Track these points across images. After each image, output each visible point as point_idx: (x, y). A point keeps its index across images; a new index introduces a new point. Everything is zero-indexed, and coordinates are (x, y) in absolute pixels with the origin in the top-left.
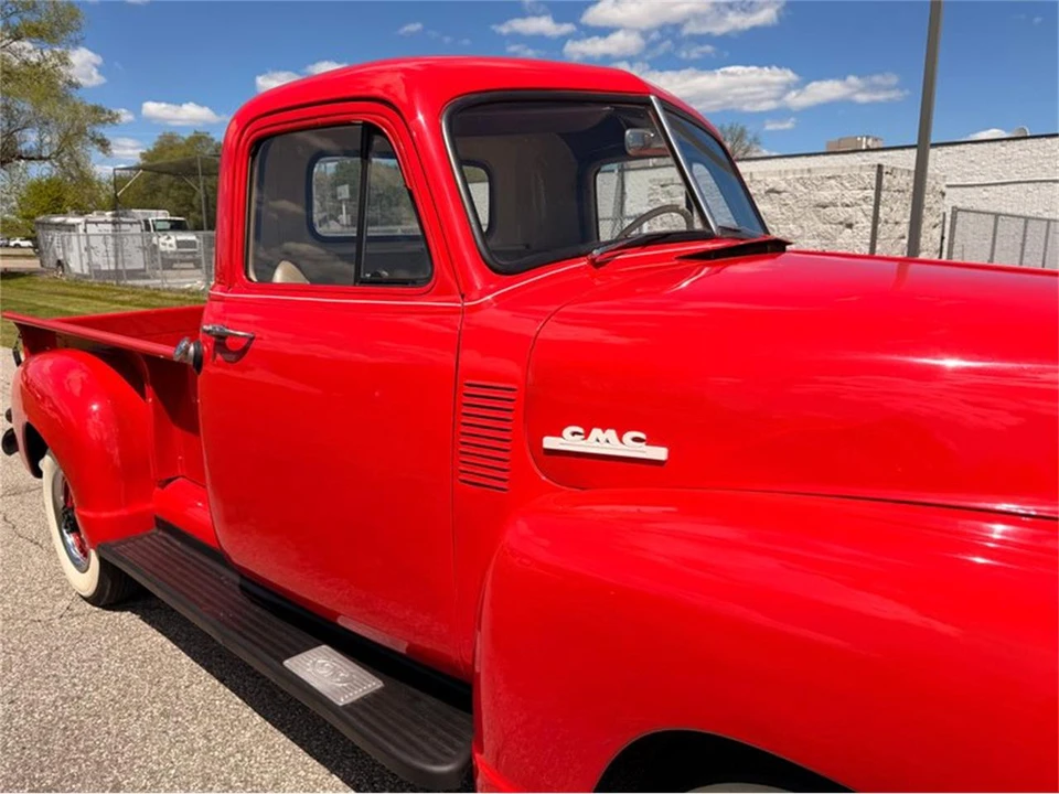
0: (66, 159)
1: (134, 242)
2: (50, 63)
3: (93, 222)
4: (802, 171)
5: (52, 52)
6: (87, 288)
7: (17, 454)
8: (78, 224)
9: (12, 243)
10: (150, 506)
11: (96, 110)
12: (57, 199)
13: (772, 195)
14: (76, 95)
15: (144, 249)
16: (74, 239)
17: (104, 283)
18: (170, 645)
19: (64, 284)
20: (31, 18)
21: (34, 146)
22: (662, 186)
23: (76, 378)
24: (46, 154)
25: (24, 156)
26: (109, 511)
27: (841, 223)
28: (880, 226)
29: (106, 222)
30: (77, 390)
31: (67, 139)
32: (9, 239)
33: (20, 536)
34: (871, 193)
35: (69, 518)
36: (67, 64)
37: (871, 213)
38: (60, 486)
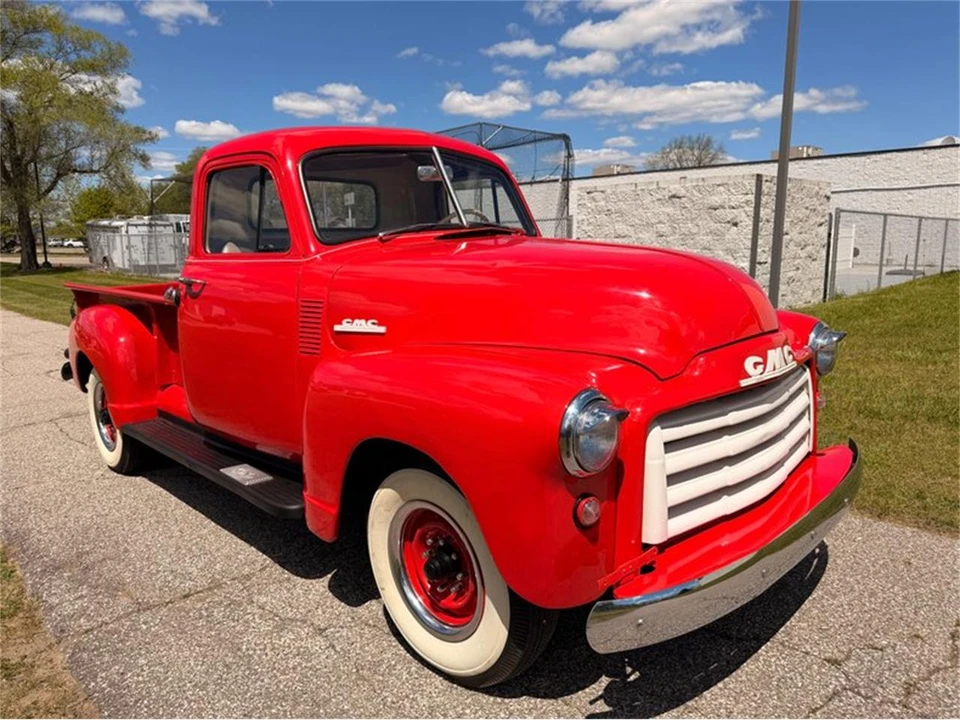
0: (112, 172)
1: (167, 241)
2: (102, 92)
3: (132, 225)
4: (697, 180)
5: (103, 82)
6: (126, 280)
7: (72, 380)
8: (122, 226)
9: (66, 244)
10: (155, 402)
11: (138, 130)
12: (105, 206)
13: (674, 200)
14: (122, 118)
15: (176, 247)
16: (118, 239)
17: (141, 276)
18: (165, 492)
19: (109, 277)
20: (87, 55)
21: (86, 161)
22: (588, 193)
23: (110, 322)
24: (96, 167)
25: (78, 169)
26: (130, 403)
27: (729, 222)
28: (761, 224)
29: (144, 225)
30: (110, 328)
31: (114, 155)
32: (63, 240)
33: (71, 439)
34: (752, 198)
35: (104, 415)
36: (115, 93)
37: (752, 214)
38: (99, 394)
